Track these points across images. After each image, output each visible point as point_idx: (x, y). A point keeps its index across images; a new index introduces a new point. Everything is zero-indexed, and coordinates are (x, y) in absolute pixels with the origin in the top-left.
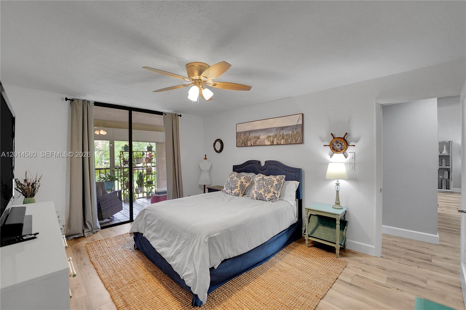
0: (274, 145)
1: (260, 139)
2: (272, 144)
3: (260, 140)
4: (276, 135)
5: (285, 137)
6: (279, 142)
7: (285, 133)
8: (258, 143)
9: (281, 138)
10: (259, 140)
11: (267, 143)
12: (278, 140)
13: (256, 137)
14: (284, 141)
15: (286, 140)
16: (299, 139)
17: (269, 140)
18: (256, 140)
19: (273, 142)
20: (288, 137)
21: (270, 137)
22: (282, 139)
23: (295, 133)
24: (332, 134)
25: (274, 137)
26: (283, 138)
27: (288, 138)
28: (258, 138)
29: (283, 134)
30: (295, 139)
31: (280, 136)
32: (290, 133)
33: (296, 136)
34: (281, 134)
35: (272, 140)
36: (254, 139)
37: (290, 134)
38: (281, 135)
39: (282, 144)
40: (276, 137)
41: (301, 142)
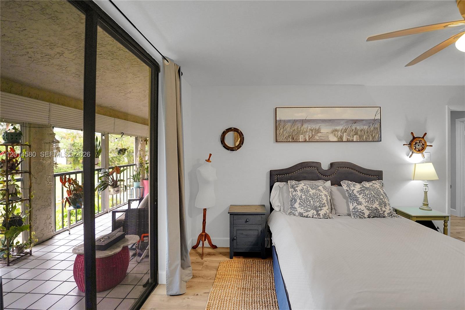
0: (342, 141)
1: (321, 133)
2: (340, 140)
3: (321, 134)
4: (346, 130)
5: (359, 133)
6: (351, 139)
7: (358, 128)
8: (318, 138)
9: (353, 133)
10: (319, 134)
11: (332, 138)
12: (349, 135)
13: (313, 129)
14: (357, 137)
15: (361, 137)
16: (377, 136)
17: (335, 135)
18: (314, 133)
19: (341, 137)
20: (363, 133)
21: (336, 130)
22: (355, 135)
23: (372, 129)
24: (412, 133)
25: (343, 131)
26: (356, 134)
27: (363, 134)
28: (318, 131)
29: (356, 128)
30: (372, 136)
31: (352, 131)
32: (365, 128)
33: (373, 133)
34: (354, 128)
35: (339, 135)
36: (311, 132)
37: (366, 129)
38: (353, 130)
39: (354, 141)
40: (346, 132)
41: (380, 140)
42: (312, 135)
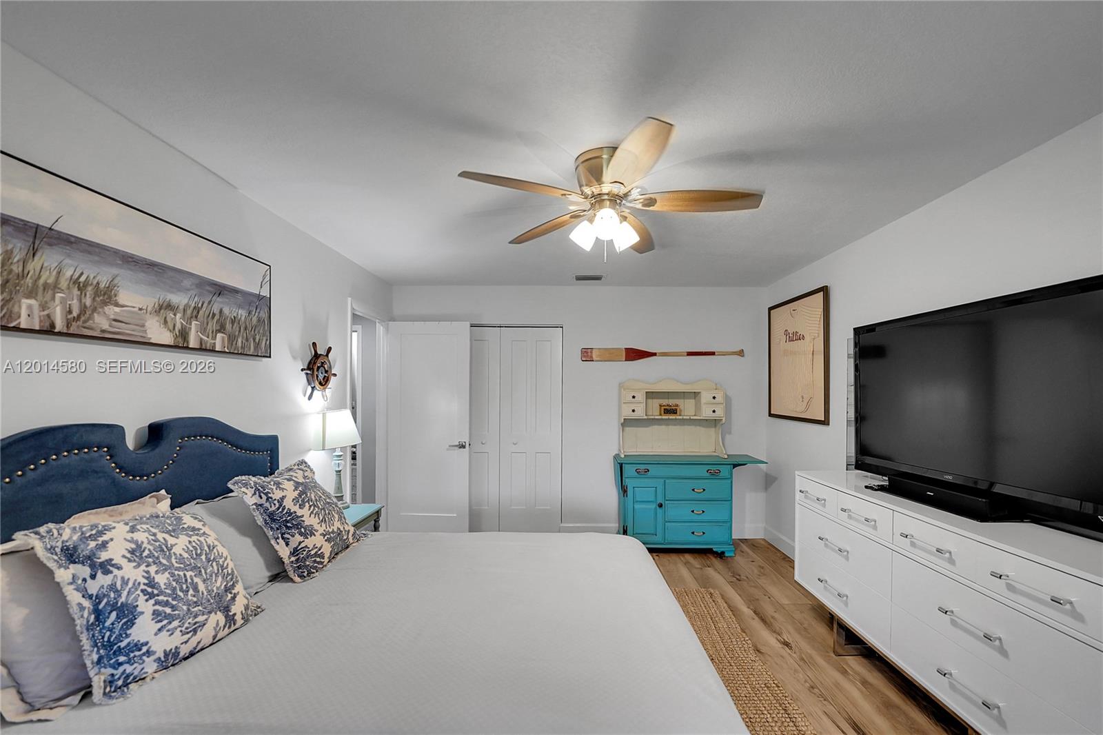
0: (187, 348)
1: (117, 305)
2: (181, 344)
3: (117, 309)
4: (197, 310)
5: (228, 326)
6: (209, 341)
7: (226, 311)
8: (106, 326)
9: (212, 325)
10: (112, 311)
11: (158, 332)
12: (203, 330)
13: (86, 284)
14: (223, 338)
15: (232, 339)
16: (264, 343)
17: (166, 322)
18: (88, 302)
19: (184, 334)
20: (238, 329)
21: (169, 307)
22: (219, 331)
23: (255, 319)
24: (314, 344)
25: (189, 312)
26: (222, 329)
27: (237, 333)
28: (106, 296)
29: (221, 311)
30: (254, 340)
31: (213, 317)
32: (241, 315)
33: (256, 332)
34: (216, 309)
35: (178, 326)
36: (76, 292)
37: (243, 318)
38: (214, 315)
39: (217, 349)
40: (196, 317)
41: (268, 355)
42: (83, 309)
